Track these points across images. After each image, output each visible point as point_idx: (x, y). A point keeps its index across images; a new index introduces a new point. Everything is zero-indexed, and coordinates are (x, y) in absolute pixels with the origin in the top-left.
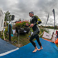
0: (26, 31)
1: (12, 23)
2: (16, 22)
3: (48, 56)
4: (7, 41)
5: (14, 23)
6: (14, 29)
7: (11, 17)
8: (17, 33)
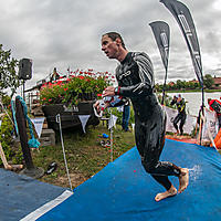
1: (27, 94)
2: (39, 87)
3: (196, 202)
4: (18, 170)
5: (34, 92)
7: (17, 69)
8: (51, 131)
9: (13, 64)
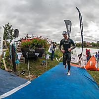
0: (38, 54)
1: (16, 43)
3: (76, 89)
4: (10, 72)
6: (19, 52)
7: (13, 33)
9: (12, 31)
